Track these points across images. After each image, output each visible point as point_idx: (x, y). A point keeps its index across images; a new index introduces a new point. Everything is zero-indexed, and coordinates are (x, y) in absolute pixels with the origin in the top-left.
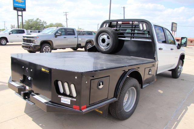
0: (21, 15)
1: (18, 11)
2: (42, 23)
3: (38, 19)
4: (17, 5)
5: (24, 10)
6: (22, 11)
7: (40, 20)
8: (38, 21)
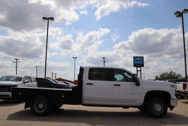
0: (140, 70)
1: (137, 67)
2: (177, 76)
3: (172, 72)
4: (136, 62)
5: (143, 66)
6: (140, 67)
7: (174, 73)
8: (172, 74)
